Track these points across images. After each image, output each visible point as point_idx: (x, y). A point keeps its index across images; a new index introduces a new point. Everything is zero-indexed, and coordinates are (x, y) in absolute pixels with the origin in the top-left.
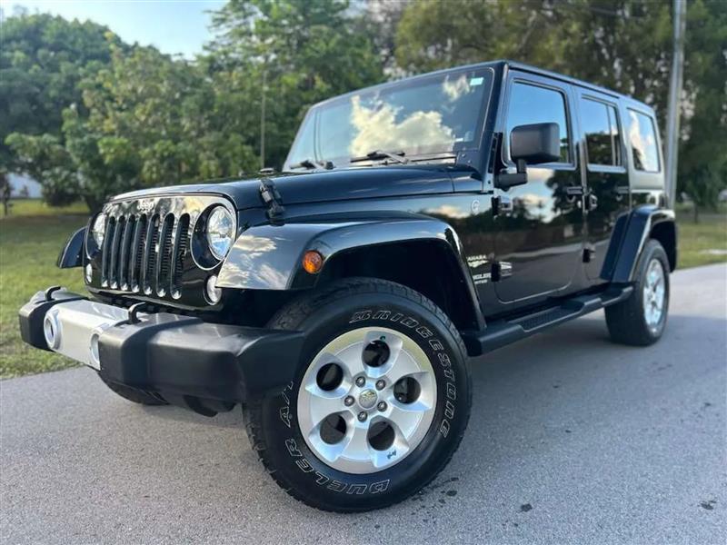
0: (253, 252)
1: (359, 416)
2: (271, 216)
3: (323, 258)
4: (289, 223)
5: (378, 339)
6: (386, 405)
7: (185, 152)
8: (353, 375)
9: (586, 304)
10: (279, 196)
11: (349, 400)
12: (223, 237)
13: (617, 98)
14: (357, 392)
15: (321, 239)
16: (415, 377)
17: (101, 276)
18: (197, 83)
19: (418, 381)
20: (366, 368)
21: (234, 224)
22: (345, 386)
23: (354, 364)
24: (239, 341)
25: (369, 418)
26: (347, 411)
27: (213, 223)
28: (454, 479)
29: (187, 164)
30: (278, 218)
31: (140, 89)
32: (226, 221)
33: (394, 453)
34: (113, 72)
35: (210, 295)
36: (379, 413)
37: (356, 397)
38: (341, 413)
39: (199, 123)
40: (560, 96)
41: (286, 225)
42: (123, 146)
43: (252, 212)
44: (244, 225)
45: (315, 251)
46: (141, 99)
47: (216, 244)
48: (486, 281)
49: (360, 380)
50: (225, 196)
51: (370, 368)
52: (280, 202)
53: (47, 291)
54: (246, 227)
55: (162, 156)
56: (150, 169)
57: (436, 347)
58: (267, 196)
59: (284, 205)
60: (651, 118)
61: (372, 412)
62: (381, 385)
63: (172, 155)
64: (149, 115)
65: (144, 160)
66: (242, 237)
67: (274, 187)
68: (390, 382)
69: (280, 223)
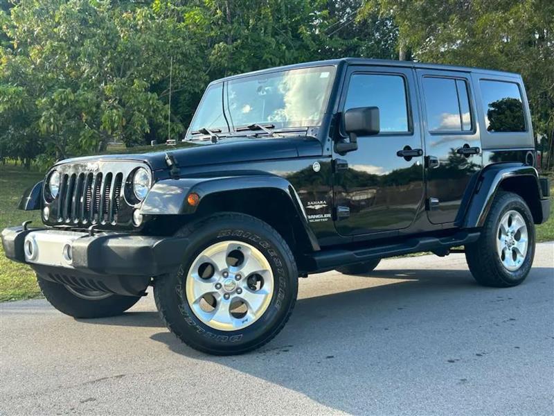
0: (165, 194)
1: (224, 296)
2: (172, 174)
3: (199, 197)
4: (182, 178)
5: (236, 249)
6: (241, 291)
7: (86, 101)
8: (220, 269)
9: (421, 242)
10: (176, 162)
11: (218, 286)
12: (144, 186)
13: (469, 72)
14: (222, 281)
15: (199, 187)
16: (260, 273)
17: (56, 214)
18: (99, 23)
19: (262, 276)
20: (229, 267)
21: (150, 180)
22: (216, 277)
23: (221, 264)
24: (153, 241)
25: (231, 297)
26: (216, 292)
27: (138, 178)
28: (290, 346)
29: (87, 114)
30: (176, 175)
31: (37, 30)
32: (145, 177)
33: (247, 320)
34: (9, 14)
35: (135, 220)
36: (236, 295)
37: (223, 284)
38: (213, 292)
39: (101, 67)
40: (401, 78)
41: (180, 179)
42: (18, 94)
43: (160, 171)
44: (156, 179)
45: (195, 193)
46: (37, 40)
47: (139, 191)
48: (326, 220)
49: (225, 274)
50: (145, 162)
51: (231, 267)
52: (177, 166)
53: (24, 224)
54: (157, 181)
55: (60, 104)
56: (48, 119)
57: (272, 254)
58: (170, 162)
59: (180, 168)
60: (518, 85)
61: (233, 293)
62: (238, 277)
63: (71, 104)
64: (47, 59)
65: (43, 110)
66: (156, 186)
67: (174, 157)
68: (244, 275)
69: (177, 177)
